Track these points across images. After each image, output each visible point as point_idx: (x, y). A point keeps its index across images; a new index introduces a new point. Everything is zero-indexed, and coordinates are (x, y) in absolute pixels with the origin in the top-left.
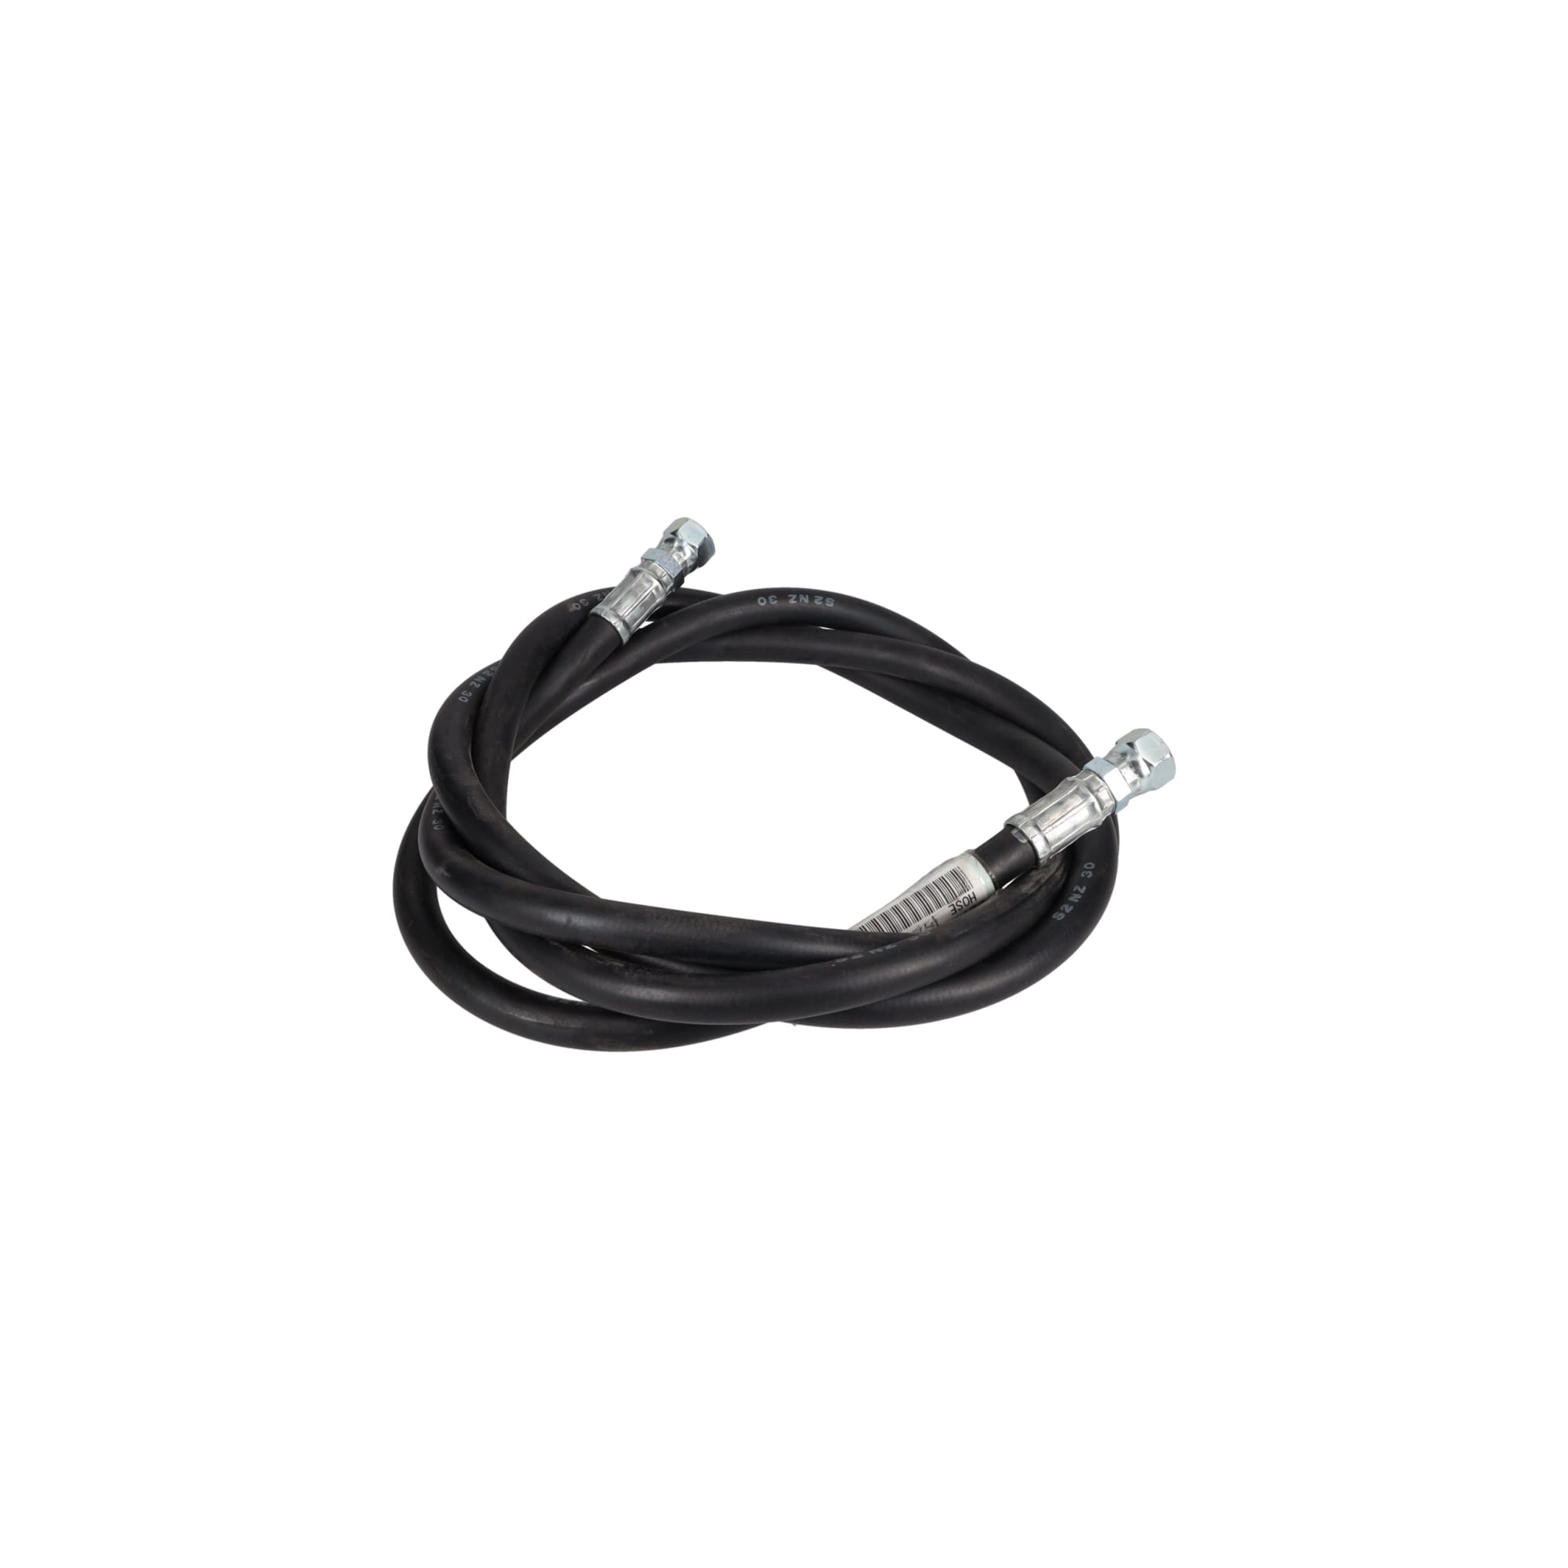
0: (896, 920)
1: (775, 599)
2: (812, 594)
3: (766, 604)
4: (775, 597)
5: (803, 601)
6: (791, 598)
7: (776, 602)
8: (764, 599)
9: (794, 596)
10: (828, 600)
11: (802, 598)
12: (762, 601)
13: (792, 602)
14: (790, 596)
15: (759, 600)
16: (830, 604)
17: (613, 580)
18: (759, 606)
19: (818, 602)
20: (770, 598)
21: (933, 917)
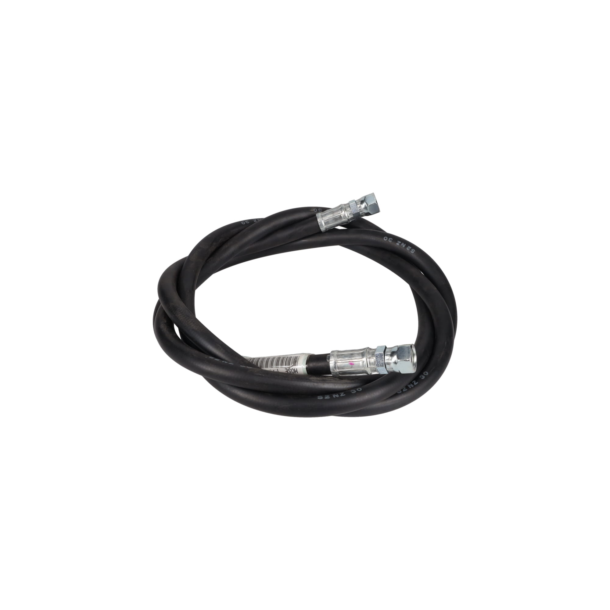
0: (264, 364)
1: (391, 240)
2: (408, 244)
3: (387, 240)
4: (392, 239)
5: (402, 246)
6: (398, 242)
7: (391, 241)
8: (387, 238)
9: (400, 242)
10: (412, 250)
11: (403, 244)
12: (386, 238)
13: (398, 244)
14: (398, 241)
15: (384, 238)
16: (413, 251)
17: (332, 205)
18: (384, 240)
19: (408, 248)
20: (390, 239)
21: (277, 369)
